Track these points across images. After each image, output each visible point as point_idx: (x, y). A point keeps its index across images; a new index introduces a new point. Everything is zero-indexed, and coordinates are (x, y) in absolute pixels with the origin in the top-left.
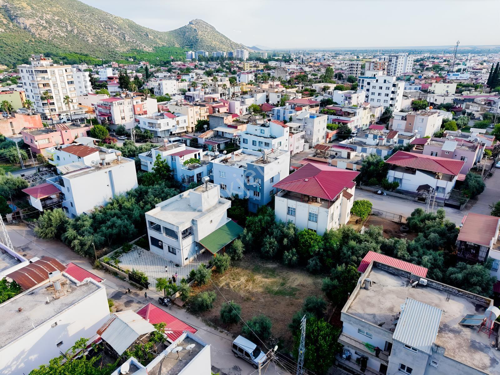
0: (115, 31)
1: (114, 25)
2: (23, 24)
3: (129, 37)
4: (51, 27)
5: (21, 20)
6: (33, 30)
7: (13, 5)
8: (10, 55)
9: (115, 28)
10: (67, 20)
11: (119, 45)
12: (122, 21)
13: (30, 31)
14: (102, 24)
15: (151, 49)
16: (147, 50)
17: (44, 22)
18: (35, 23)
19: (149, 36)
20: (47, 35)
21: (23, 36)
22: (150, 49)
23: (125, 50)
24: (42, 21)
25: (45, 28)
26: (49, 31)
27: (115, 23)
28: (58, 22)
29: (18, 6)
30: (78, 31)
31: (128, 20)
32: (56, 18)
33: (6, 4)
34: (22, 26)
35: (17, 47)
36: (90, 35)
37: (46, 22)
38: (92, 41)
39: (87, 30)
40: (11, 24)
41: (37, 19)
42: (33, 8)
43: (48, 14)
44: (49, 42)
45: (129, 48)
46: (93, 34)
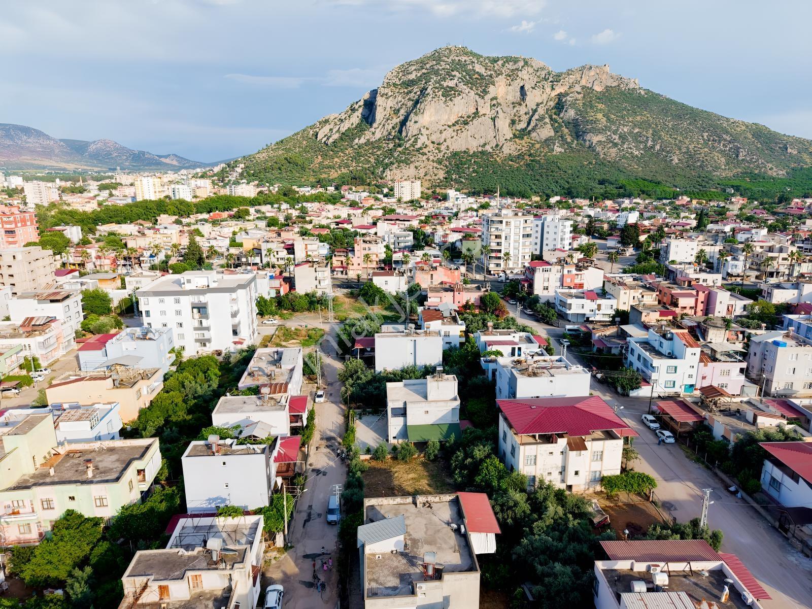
0: (724, 145)
1: (724, 136)
2: (589, 141)
3: (744, 153)
4: (624, 143)
5: (588, 137)
6: (598, 149)
7: (585, 117)
8: (557, 182)
9: (725, 140)
10: (651, 132)
11: (723, 167)
12: (744, 128)
13: (594, 151)
14: (705, 135)
15: (784, 172)
16: (775, 174)
17: (617, 137)
18: (603, 140)
19: (789, 150)
20: (614, 155)
21: (583, 157)
22: (781, 172)
23: (730, 174)
24: (614, 137)
25: (615, 145)
26: (619, 149)
27: (727, 132)
28: (636, 137)
29: (591, 118)
30: (661, 146)
31: (755, 124)
32: (637, 130)
33: (578, 117)
34: (587, 143)
35: (570, 171)
36: (677, 152)
37: (620, 137)
38: (677, 161)
39: (676, 145)
40: (576, 142)
41: (609, 133)
42: (608, 119)
43: (627, 126)
44: (613, 165)
45: (740, 170)
46: (684, 150)
